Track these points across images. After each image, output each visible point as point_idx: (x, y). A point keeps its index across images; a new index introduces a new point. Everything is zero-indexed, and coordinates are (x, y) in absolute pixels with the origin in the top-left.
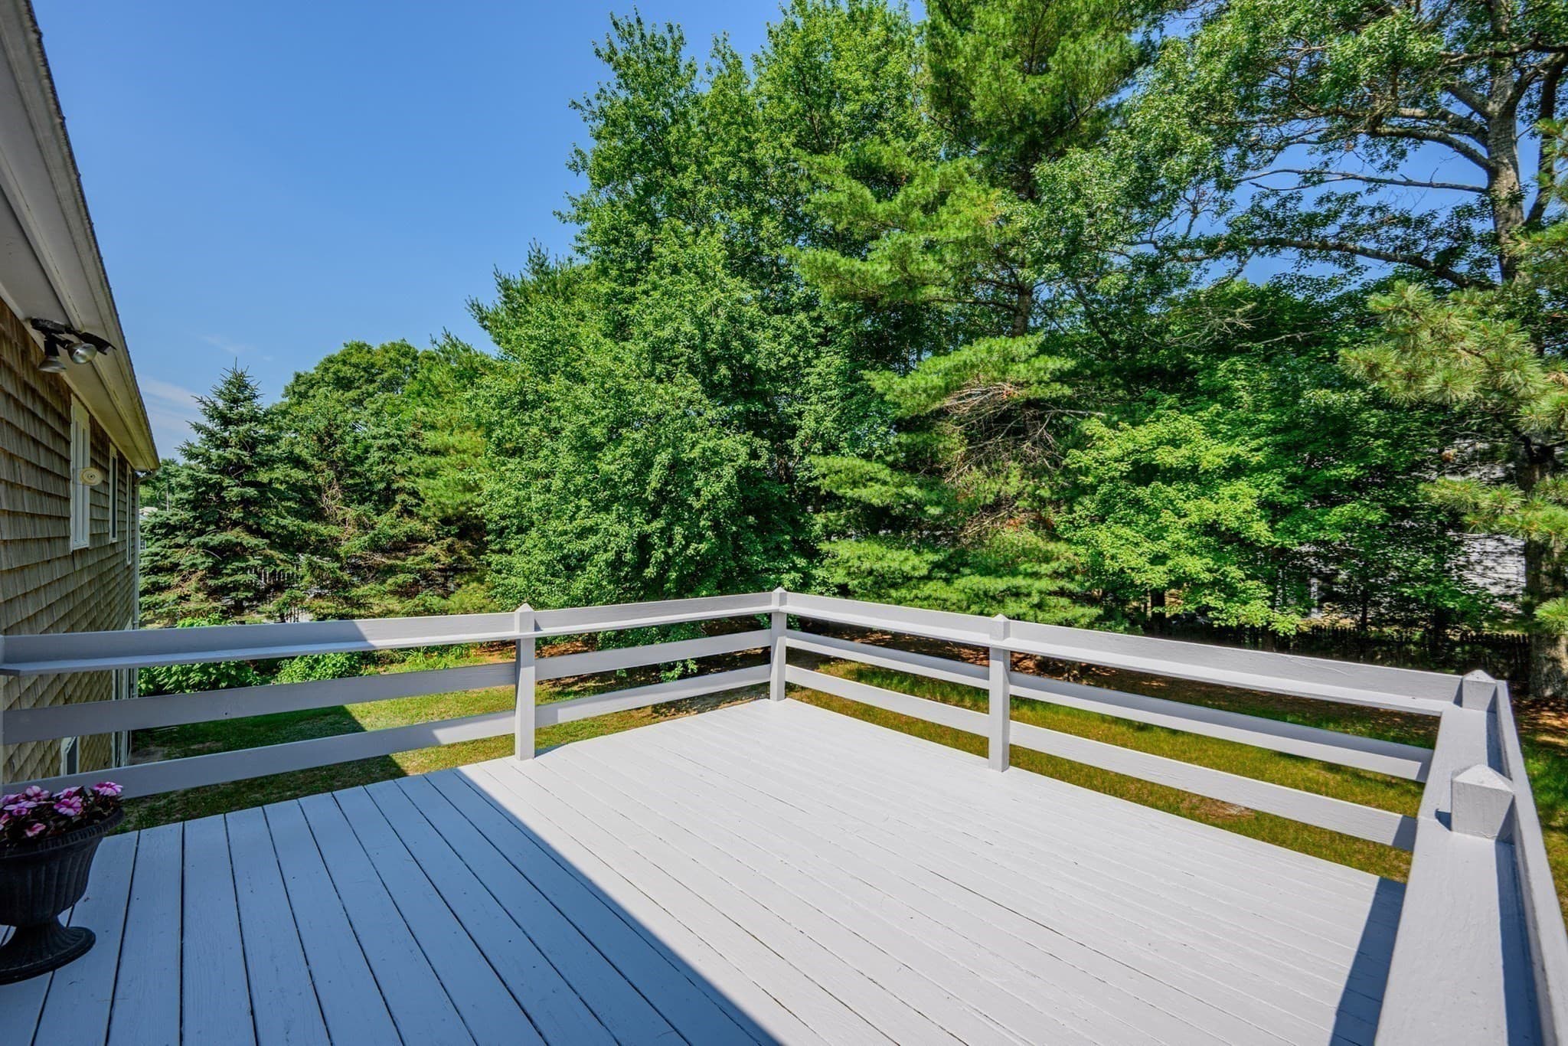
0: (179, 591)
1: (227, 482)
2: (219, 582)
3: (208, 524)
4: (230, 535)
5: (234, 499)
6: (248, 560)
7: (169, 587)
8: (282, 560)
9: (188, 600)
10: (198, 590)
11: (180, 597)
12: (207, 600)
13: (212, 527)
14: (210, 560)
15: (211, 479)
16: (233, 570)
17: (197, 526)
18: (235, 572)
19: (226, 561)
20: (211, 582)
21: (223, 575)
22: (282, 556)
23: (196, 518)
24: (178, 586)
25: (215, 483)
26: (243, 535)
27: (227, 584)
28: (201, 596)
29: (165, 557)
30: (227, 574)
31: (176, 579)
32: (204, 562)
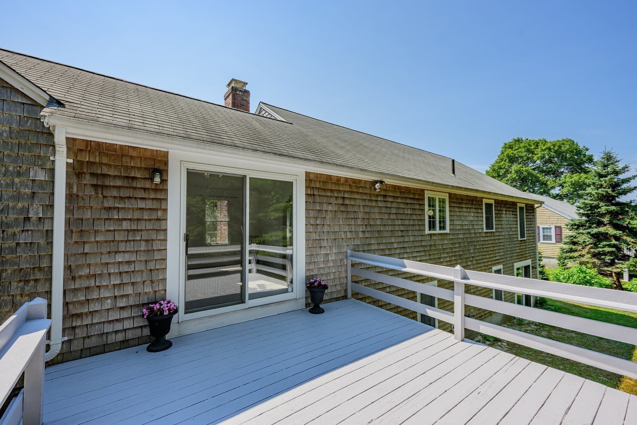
0: (580, 253)
1: (601, 204)
2: (596, 251)
3: (593, 224)
4: (602, 229)
5: (604, 212)
6: (611, 241)
7: (576, 251)
8: (632, 242)
9: (583, 257)
10: (588, 253)
11: (580, 255)
12: (591, 258)
13: (594, 225)
14: (592, 240)
15: (593, 204)
16: (603, 245)
17: (587, 225)
18: (604, 246)
19: (601, 241)
20: (592, 250)
21: (599, 247)
22: (632, 240)
23: (587, 221)
24: (580, 250)
25: (596, 205)
26: (610, 229)
27: (600, 252)
28: (589, 256)
29: (575, 237)
30: (601, 247)
31: (580, 248)
32: (589, 240)
